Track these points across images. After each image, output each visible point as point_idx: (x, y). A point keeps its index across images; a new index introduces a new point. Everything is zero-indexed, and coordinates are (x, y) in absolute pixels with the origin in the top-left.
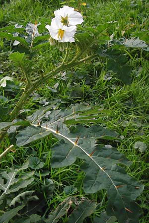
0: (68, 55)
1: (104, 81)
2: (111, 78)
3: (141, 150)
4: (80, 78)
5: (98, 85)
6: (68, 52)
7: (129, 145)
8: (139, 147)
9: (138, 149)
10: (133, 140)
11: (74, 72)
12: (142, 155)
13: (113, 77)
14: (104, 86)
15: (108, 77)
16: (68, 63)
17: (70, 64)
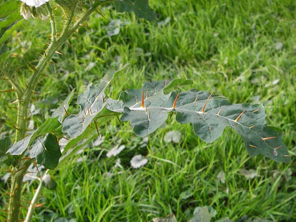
0: (54, 23)
3: (176, 139)
6: (53, 20)
7: (159, 143)
8: (172, 139)
9: (172, 142)
10: (160, 135)
11: (43, 100)
12: (181, 145)
16: (61, 36)
17: (63, 36)
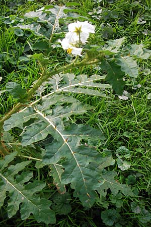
1: (137, 25)
2: (145, 22)
4: (115, 17)
5: (132, 27)
13: (147, 21)
14: (136, 30)
15: (143, 20)
